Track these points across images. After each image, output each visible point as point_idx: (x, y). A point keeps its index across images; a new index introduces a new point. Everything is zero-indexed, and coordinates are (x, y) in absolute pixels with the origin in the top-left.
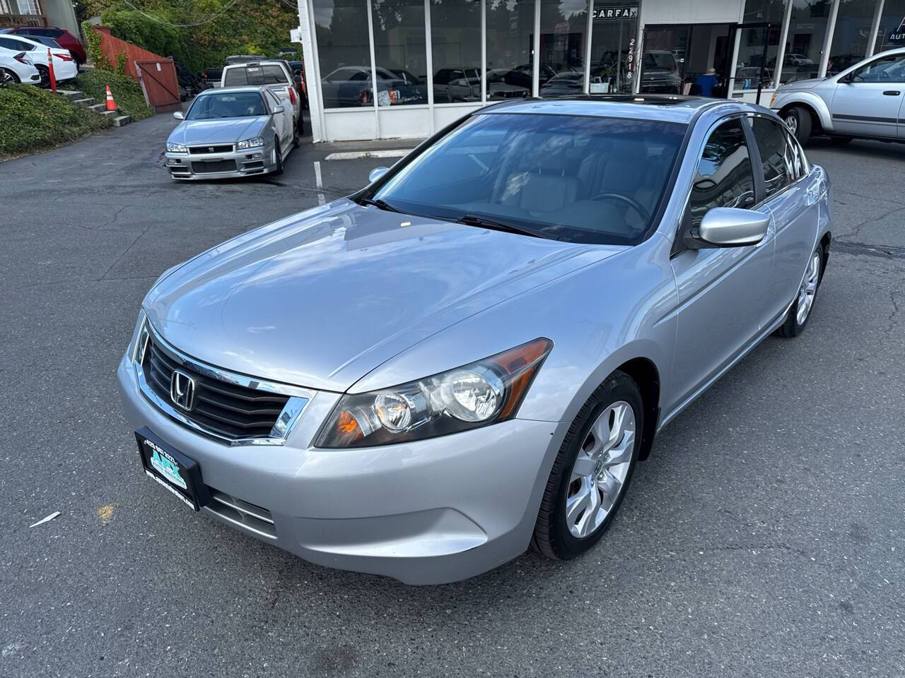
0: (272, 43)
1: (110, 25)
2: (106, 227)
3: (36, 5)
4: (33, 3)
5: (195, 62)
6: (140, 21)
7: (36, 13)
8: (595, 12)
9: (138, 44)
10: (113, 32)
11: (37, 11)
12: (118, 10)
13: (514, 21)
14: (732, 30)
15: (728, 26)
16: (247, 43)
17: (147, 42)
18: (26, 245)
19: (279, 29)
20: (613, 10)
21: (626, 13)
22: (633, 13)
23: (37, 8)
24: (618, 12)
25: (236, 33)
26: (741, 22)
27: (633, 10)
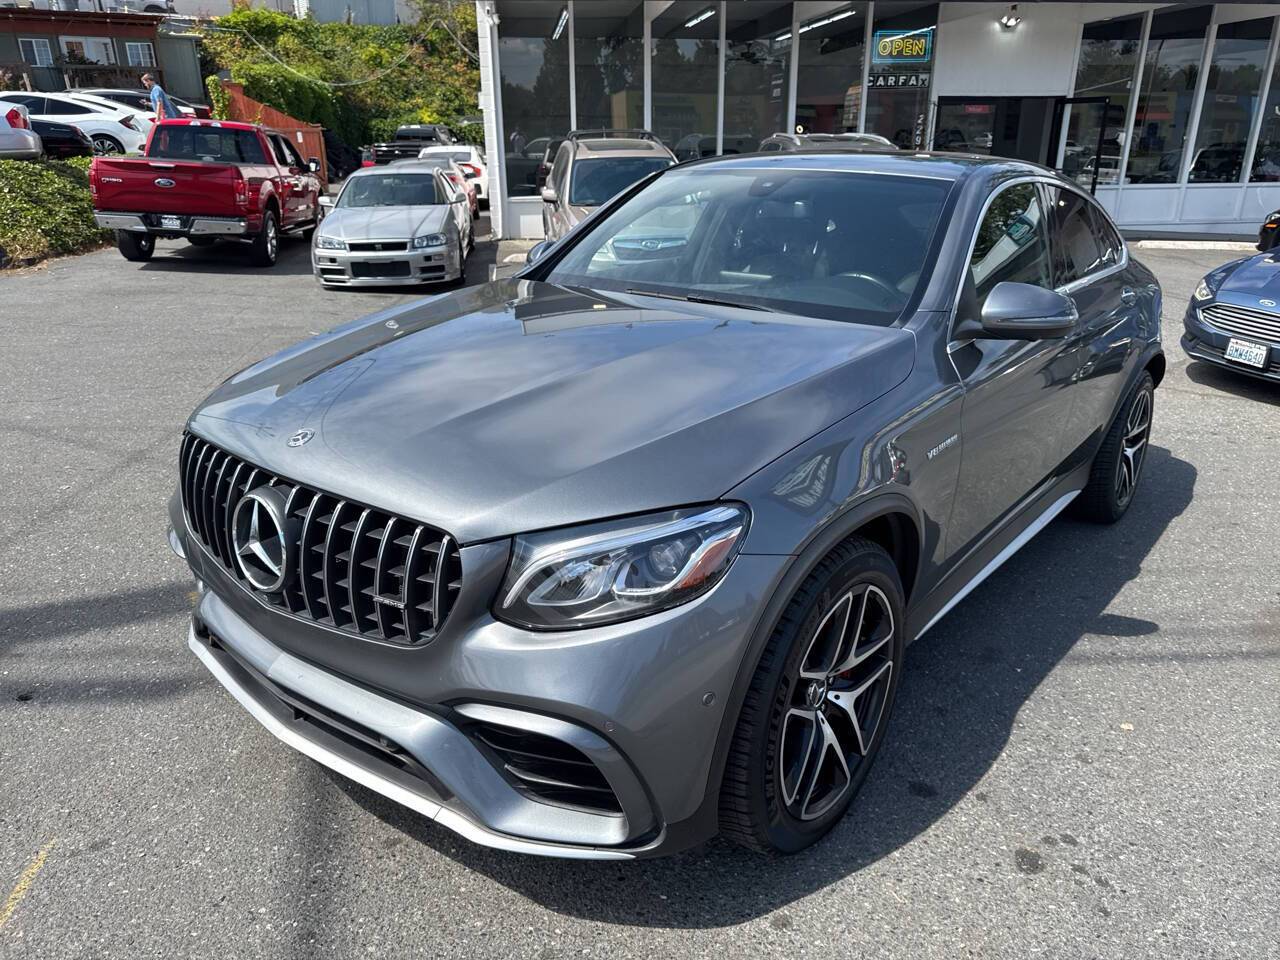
0: (456, 110)
1: (243, 82)
2: (218, 331)
3: (150, 54)
4: (147, 52)
5: (350, 132)
6: (282, 76)
7: (149, 65)
8: (871, 78)
9: (278, 107)
10: (246, 91)
11: (152, 62)
12: (254, 63)
13: (777, 86)
14: (1059, 106)
15: (1054, 100)
16: (421, 108)
17: (289, 104)
18: (122, 347)
19: (465, 90)
20: (896, 77)
21: (913, 81)
22: (923, 82)
23: (151, 58)
24: (902, 79)
25: (408, 94)
26: (1071, 95)
27: (922, 76)
